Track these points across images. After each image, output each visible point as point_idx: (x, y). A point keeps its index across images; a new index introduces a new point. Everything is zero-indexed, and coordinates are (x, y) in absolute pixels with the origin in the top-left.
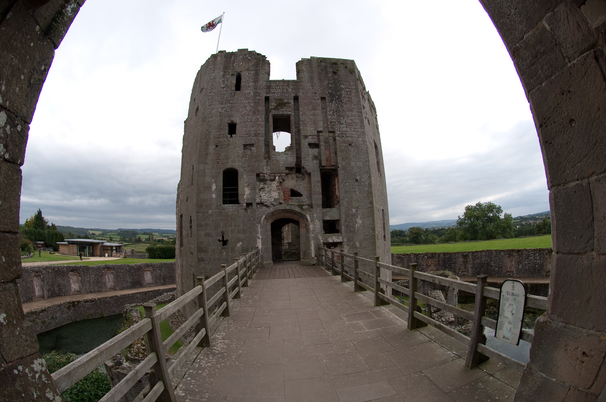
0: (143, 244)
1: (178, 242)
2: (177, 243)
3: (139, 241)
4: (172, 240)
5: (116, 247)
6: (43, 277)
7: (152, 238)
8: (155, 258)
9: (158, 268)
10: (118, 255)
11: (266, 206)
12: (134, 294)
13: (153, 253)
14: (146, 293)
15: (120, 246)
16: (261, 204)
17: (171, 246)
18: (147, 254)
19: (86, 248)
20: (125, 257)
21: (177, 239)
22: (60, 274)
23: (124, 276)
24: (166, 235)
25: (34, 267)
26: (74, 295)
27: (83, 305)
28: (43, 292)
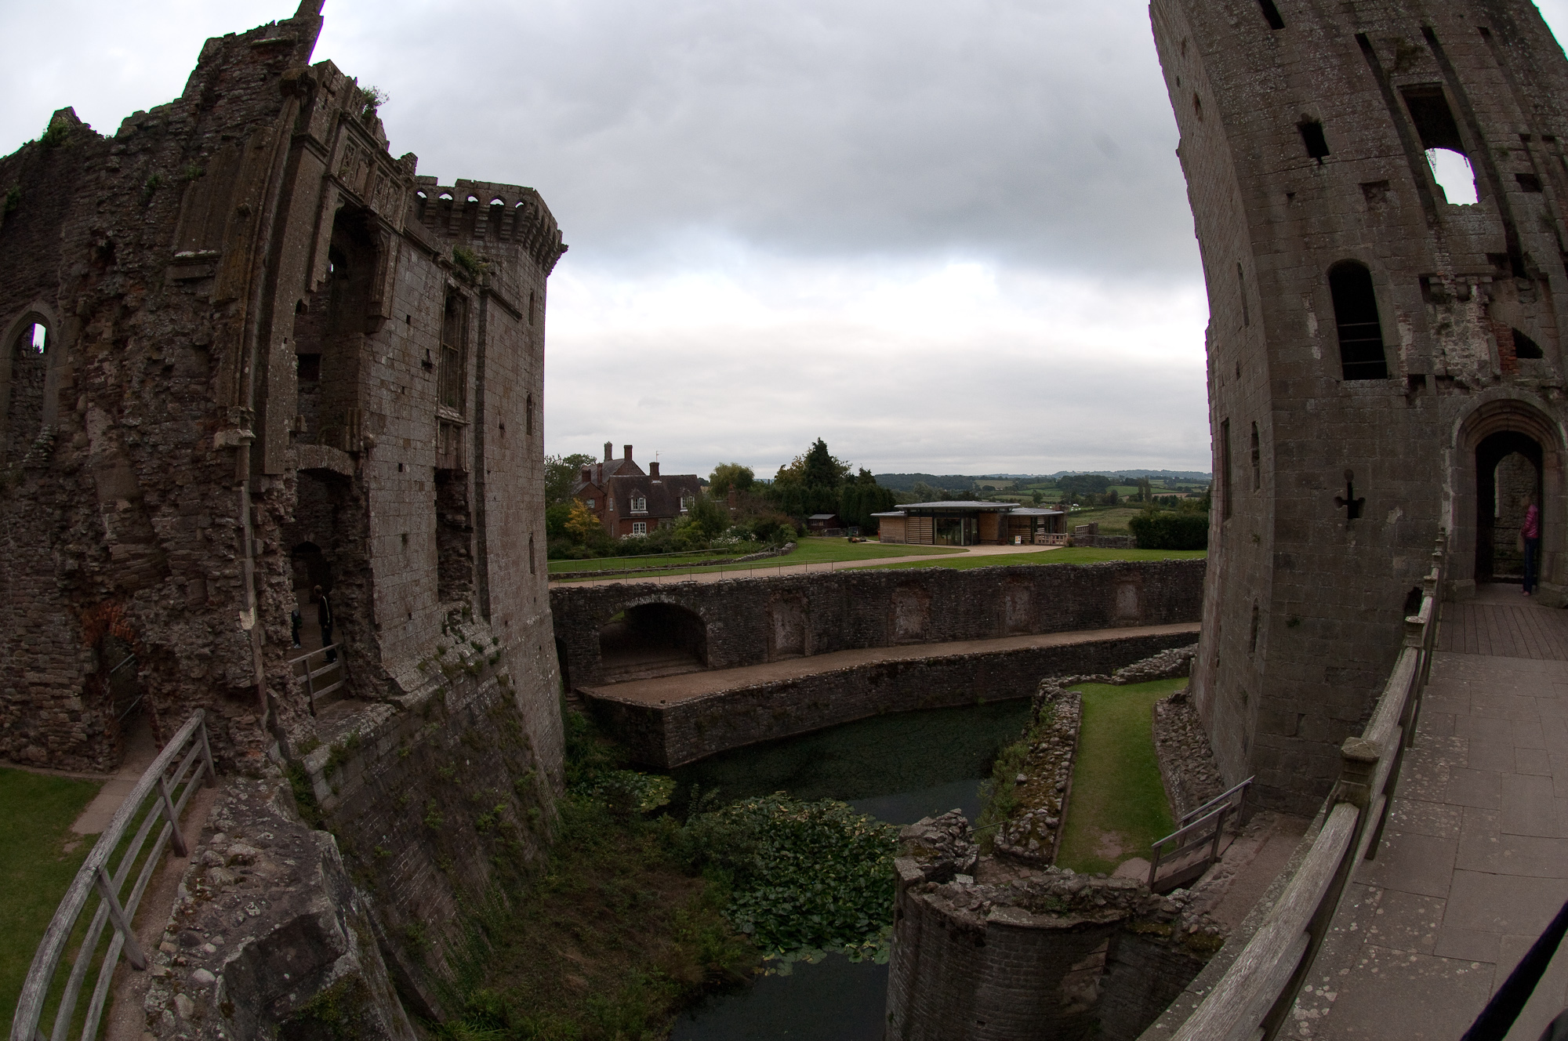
0: (1122, 511)
1: (1216, 504)
2: (1213, 506)
3: (1113, 501)
4: (1197, 499)
5: (1047, 518)
6: (810, 602)
7: (1148, 495)
8: (1151, 547)
9: (1156, 576)
10: (1051, 539)
11: (1461, 386)
12: (1079, 646)
13: (1146, 534)
14: (1114, 644)
15: (1056, 517)
16: (1447, 378)
17: (1195, 514)
18: (1132, 537)
19: (958, 523)
20: (1071, 545)
21: (1213, 493)
22: (865, 592)
23: (1058, 595)
24: (1184, 485)
25: (780, 580)
26: (902, 644)
27: (921, 671)
28: (804, 639)
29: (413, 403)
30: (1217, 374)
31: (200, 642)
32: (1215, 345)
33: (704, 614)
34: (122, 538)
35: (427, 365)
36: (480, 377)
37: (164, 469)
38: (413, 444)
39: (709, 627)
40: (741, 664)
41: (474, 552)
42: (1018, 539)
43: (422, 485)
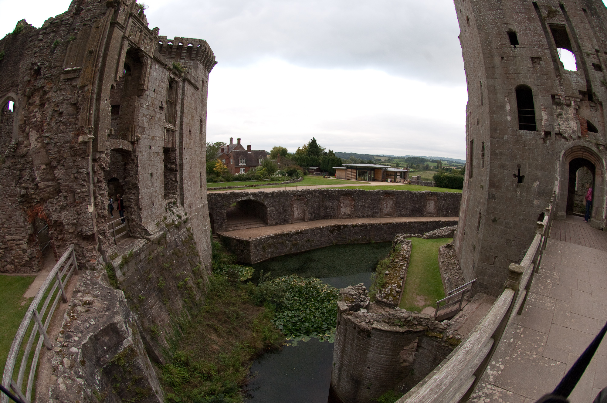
0: (431, 172)
1: (467, 172)
2: (466, 172)
3: (427, 168)
4: (460, 170)
5: (401, 172)
6: (308, 200)
7: (441, 166)
8: (441, 187)
9: (442, 198)
10: (402, 181)
11: (565, 138)
12: (411, 223)
13: (440, 182)
14: (425, 223)
15: (404, 172)
16: (560, 134)
17: (459, 175)
18: (434, 182)
19: (366, 173)
20: (410, 184)
21: (466, 168)
22: (329, 197)
23: (404, 202)
24: (455, 164)
25: (297, 191)
26: (343, 218)
27: (350, 229)
28: (305, 215)
29: (155, 122)
30: (469, 122)
31: (72, 218)
32: (469, 111)
33: (267, 204)
34: (43, 180)
35: (161, 108)
36: (182, 112)
37: (59, 152)
38: (155, 138)
39: (268, 209)
40: (280, 224)
41: (178, 180)
42: (389, 180)
43: (158, 154)
